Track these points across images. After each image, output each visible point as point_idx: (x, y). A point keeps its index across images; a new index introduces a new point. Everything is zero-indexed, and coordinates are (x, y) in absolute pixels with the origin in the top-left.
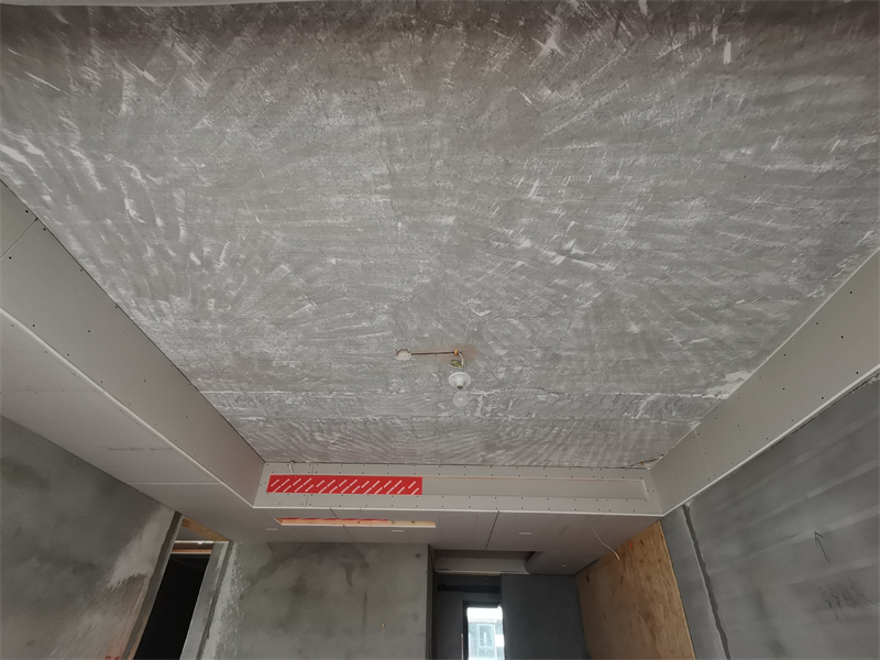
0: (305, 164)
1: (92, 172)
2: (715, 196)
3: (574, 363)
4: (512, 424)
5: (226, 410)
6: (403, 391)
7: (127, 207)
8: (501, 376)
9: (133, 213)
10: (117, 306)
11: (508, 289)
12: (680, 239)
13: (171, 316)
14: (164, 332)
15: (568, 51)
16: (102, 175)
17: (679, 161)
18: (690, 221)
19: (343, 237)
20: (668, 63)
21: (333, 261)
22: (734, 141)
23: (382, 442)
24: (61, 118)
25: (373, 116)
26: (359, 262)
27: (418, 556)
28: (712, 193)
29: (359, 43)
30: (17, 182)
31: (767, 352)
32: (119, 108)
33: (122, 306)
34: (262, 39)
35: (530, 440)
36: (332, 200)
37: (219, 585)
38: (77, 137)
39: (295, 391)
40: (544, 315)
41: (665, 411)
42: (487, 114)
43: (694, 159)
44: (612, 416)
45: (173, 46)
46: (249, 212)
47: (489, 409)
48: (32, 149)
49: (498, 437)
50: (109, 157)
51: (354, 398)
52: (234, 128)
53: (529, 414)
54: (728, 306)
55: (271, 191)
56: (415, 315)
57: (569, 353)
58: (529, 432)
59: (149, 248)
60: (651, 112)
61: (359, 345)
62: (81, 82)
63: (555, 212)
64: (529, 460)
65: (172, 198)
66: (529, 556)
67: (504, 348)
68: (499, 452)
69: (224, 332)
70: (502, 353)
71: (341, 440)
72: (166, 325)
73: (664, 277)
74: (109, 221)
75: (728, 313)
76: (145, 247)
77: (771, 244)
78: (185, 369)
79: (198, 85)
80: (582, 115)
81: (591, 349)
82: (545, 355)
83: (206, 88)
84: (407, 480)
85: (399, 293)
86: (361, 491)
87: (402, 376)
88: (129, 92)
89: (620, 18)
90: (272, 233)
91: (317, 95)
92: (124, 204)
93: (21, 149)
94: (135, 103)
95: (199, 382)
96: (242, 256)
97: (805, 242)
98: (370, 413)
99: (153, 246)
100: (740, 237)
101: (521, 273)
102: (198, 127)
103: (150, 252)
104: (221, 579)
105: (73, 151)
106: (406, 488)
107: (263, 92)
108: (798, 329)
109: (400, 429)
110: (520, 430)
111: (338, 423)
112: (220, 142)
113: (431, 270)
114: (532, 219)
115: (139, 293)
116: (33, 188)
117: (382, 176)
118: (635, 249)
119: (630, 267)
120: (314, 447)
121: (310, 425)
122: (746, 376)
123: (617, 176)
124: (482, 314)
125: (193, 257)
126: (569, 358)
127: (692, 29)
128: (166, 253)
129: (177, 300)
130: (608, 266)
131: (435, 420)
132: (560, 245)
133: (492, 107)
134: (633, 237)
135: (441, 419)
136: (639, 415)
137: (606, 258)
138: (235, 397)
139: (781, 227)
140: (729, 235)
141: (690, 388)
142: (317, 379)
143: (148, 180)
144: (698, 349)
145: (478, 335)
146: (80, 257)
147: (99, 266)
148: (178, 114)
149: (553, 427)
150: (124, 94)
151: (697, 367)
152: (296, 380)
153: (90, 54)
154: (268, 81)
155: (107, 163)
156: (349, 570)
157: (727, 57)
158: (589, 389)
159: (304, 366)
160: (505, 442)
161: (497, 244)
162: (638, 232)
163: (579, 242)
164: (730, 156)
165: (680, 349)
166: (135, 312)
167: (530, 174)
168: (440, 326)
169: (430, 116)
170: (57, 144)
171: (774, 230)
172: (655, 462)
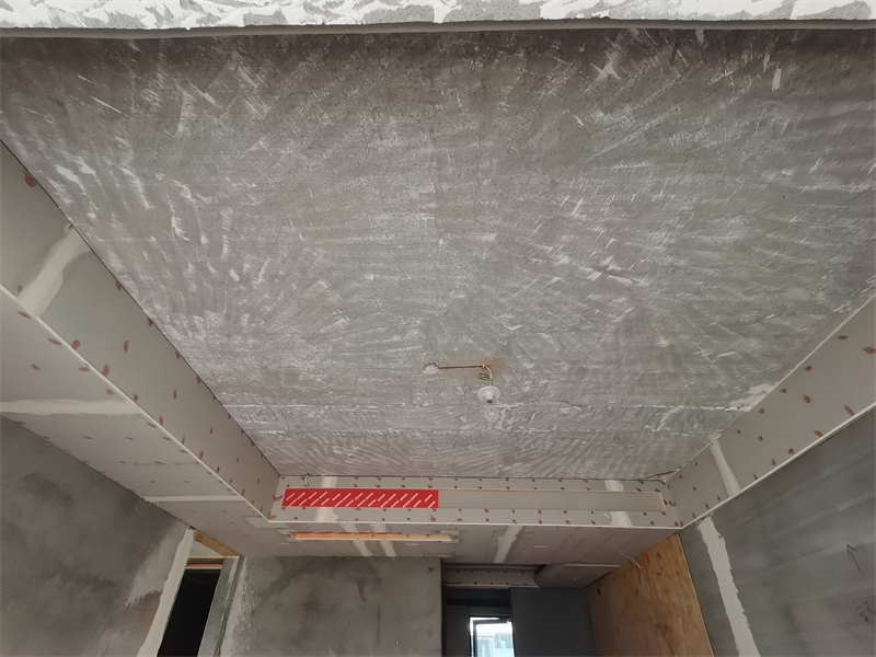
0: (354, 183)
1: (141, 190)
2: (755, 214)
3: (600, 377)
4: (532, 437)
6: (426, 404)
7: (174, 225)
8: (526, 389)
9: (178, 231)
10: (151, 322)
11: (541, 304)
12: (716, 255)
13: (203, 331)
14: (194, 347)
15: (624, 76)
16: (151, 194)
17: (723, 181)
18: (728, 238)
19: (384, 254)
20: (720, 89)
21: (372, 277)
22: (776, 163)
23: (400, 455)
24: (117, 138)
25: (426, 137)
26: (397, 278)
27: (431, 570)
28: (753, 211)
29: (421, 69)
30: (67, 201)
31: (791, 366)
32: (176, 129)
33: (157, 321)
34: (326, 64)
35: (548, 452)
36: (377, 218)
37: (231, 600)
38: (130, 156)
39: (318, 404)
40: (576, 329)
41: (687, 424)
42: (539, 135)
43: (738, 180)
44: (632, 429)
45: (236, 69)
46: (293, 230)
47: (511, 422)
48: (86, 169)
49: (517, 449)
50: (160, 176)
51: (377, 411)
52: (289, 150)
53: (550, 427)
54: (758, 320)
55: (318, 209)
56: (446, 330)
57: (596, 367)
58: (548, 445)
59: (190, 265)
60: (700, 134)
61: (387, 359)
62: (141, 103)
63: (596, 229)
64: (545, 473)
65: (220, 217)
66: (539, 569)
67: (532, 361)
68: (517, 464)
69: (255, 347)
70: (529, 366)
71: (359, 453)
72: (197, 340)
73: (698, 292)
74: (153, 239)
75: (757, 327)
76: (187, 264)
77: (803, 261)
79: (258, 108)
80: (633, 137)
81: (618, 362)
82: (571, 369)
83: (266, 111)
84: (423, 494)
85: (433, 308)
86: (377, 505)
87: (427, 389)
88: (187, 113)
89: (677, 46)
90: (314, 250)
91: (374, 118)
92: (170, 222)
93: (75, 169)
94: (192, 124)
95: (223, 396)
96: (281, 273)
97: (836, 259)
98: (391, 426)
99: (195, 264)
100: (775, 254)
101: (556, 289)
102: (254, 148)
103: (191, 268)
104: (232, 595)
105: (124, 170)
106: (423, 501)
107: (322, 115)
108: (822, 343)
109: (419, 442)
110: (540, 442)
111: (358, 437)
112: (274, 163)
113: (468, 285)
114: (573, 237)
115: (175, 308)
116: (80, 205)
117: (429, 195)
118: (671, 265)
119: (666, 283)
120: (331, 460)
121: (329, 438)
122: (769, 388)
123: (661, 195)
124: (513, 329)
125: (233, 274)
126: (596, 372)
127: (745, 57)
128: (207, 269)
129: (211, 315)
130: (643, 282)
131: (455, 433)
132: (598, 261)
133: (545, 129)
134: (670, 254)
135: (461, 432)
136: (660, 427)
137: (641, 274)
138: (258, 411)
139: (815, 245)
140: (765, 252)
141: (714, 400)
142: (342, 392)
143: (198, 199)
144: (725, 363)
145: (507, 350)
146: (119, 273)
147: (138, 282)
148: (235, 136)
149: (573, 440)
150: (182, 114)
151: (722, 381)
152: (321, 394)
153: (154, 77)
154: (328, 105)
155: (158, 182)
156: (361, 585)
157: (776, 83)
158: (612, 401)
159: (330, 380)
160: (524, 455)
161: (535, 260)
162: (675, 249)
163: (617, 259)
164: (771, 177)
165: (706, 363)
166: (168, 327)
167: (575, 193)
168: (470, 341)
169: (482, 138)
170: (109, 163)
171: (807, 247)
172: (672, 475)
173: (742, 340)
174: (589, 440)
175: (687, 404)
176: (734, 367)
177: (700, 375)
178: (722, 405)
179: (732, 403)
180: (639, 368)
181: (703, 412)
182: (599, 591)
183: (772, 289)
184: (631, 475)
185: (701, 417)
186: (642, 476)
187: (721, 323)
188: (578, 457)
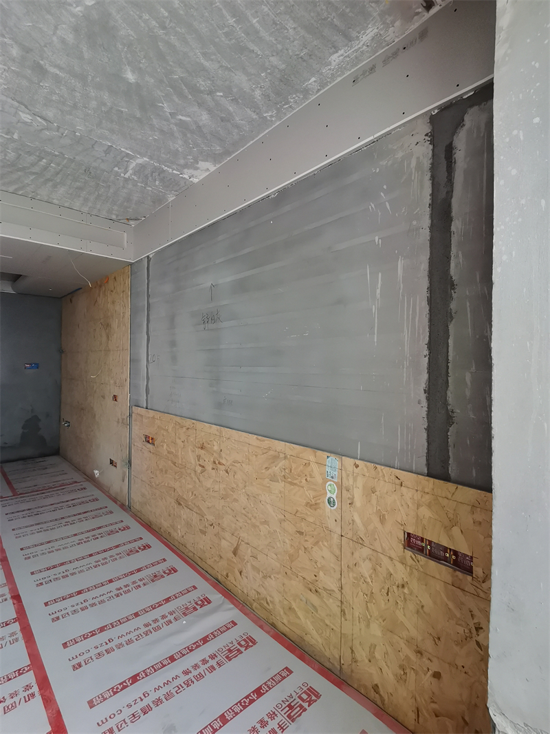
3: (63, 88)
31: (228, 154)
35: (13, 165)
41: (150, 178)
44: (103, 166)
53: (9, 132)
54: (211, 93)
57: (57, 71)
58: (11, 155)
66: (15, 278)
73: (163, 26)
75: (209, 100)
77: (251, 46)
81: (83, 79)
82: (23, 58)
97: (274, 60)
100: (231, 21)
122: (212, 168)
126: (57, 79)
136: (128, 174)
139: (263, 34)
141: (172, 163)
144: (181, 124)
149: (40, 158)
151: (179, 145)
158: (80, 127)
165: (168, 120)
171: (257, 32)
172: (138, 222)
173: (196, 108)
174: (58, 165)
175: (151, 158)
176: (189, 135)
177: (162, 131)
178: (177, 170)
179: (186, 171)
180: (106, 96)
181: (164, 171)
182: (71, 301)
183: (225, 63)
184: (104, 214)
185: (162, 175)
186: (114, 217)
187: (182, 79)
188: (49, 180)
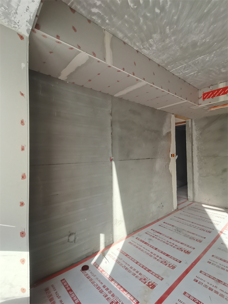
5: (180, 75)
7: (130, 4)
9: (132, 5)
10: (138, 51)
13: (154, 45)
14: (153, 53)
30: (99, 21)
37: (192, 132)
39: (210, 53)
59: (141, 19)
69: (175, 40)
72: (153, 50)
74: (126, 16)
78: (163, 65)
92: (128, 3)
95: (169, 67)
99: (142, 16)
103: (141, 20)
104: (192, 130)
115: (143, 41)
120: (221, 76)
121: (218, 66)
125: (157, 10)
128: (146, 16)
129: (155, 36)
138: (183, 68)
142: (221, 40)
146: (123, 38)
147: (128, 38)
152: (210, 47)
159: (214, 37)
166: (143, 50)
